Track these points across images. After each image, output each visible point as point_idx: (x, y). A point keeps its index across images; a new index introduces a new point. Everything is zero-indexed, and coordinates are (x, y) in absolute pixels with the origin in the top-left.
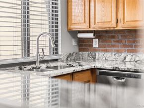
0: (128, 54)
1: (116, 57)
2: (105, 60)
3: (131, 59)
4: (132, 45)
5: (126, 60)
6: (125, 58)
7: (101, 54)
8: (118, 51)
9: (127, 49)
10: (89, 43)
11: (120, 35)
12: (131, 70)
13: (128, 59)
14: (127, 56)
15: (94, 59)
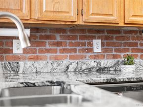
0: (71, 61)
1: (55, 67)
2: (36, 72)
3: (77, 68)
4: (76, 49)
5: (69, 70)
6: (68, 67)
7: (29, 63)
8: (56, 59)
9: (69, 54)
10: (5, 47)
11: (59, 34)
12: (132, 80)
13: (71, 68)
14: (71, 64)
15: (16, 72)
